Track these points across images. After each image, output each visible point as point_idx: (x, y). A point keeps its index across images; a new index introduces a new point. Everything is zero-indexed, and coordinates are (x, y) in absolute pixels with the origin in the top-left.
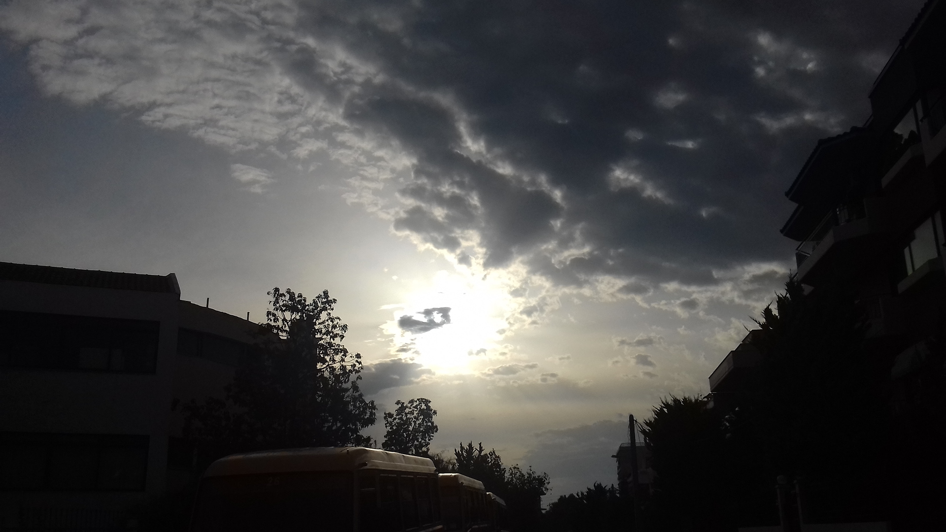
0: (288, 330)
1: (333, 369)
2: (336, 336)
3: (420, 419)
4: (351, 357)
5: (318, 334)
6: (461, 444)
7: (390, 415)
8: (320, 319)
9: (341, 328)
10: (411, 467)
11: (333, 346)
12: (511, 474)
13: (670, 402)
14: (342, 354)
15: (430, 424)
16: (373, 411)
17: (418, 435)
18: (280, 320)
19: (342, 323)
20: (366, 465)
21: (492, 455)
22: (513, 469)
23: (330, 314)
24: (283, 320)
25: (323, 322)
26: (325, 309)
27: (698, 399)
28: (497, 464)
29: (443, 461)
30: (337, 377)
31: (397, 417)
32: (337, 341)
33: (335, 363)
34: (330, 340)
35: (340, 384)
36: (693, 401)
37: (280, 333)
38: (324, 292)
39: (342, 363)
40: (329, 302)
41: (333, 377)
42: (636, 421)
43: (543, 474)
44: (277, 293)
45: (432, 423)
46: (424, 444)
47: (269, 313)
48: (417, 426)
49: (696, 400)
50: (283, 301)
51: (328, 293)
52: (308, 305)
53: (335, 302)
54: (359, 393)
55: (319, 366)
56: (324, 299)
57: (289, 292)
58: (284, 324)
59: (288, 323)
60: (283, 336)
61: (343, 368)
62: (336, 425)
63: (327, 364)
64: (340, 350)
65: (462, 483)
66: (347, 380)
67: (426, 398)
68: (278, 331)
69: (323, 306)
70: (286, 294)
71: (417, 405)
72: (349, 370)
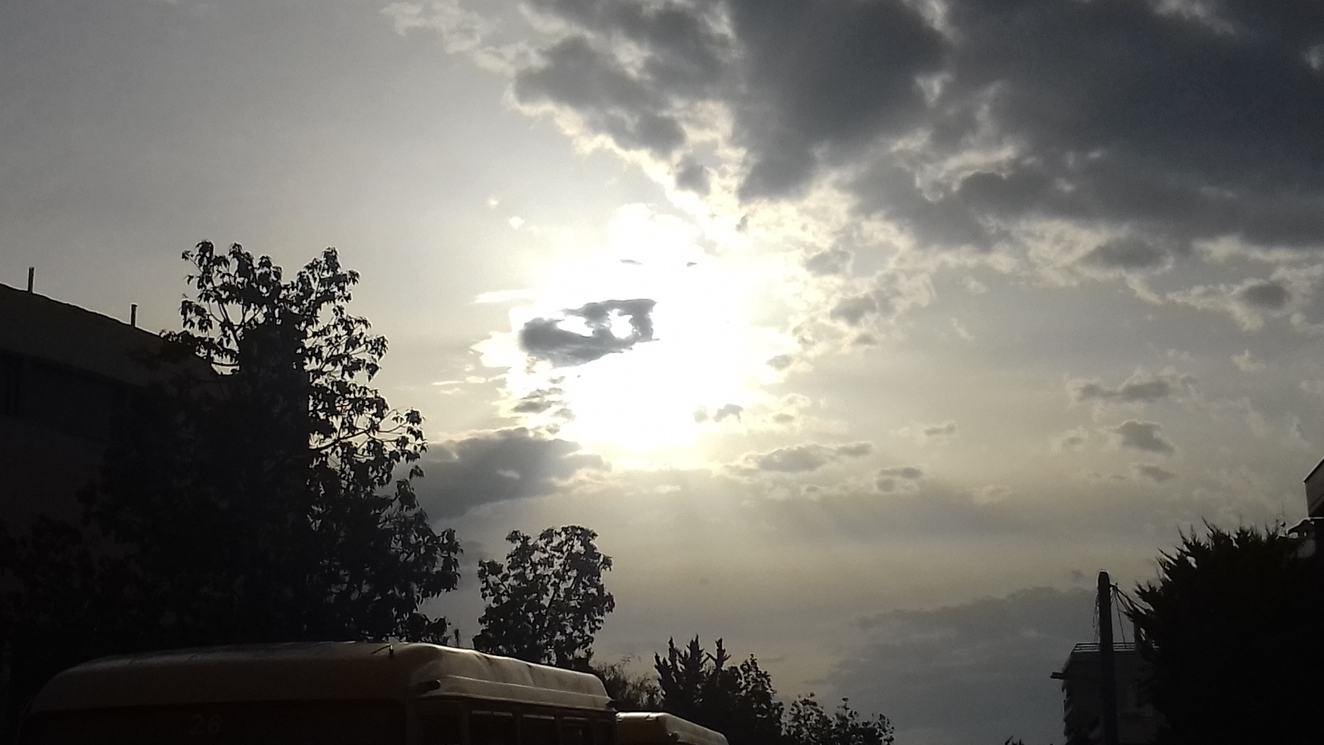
0: (236, 349)
1: (350, 451)
2: (356, 365)
3: (569, 579)
4: (396, 419)
5: (311, 360)
6: (671, 643)
7: (495, 568)
8: (317, 322)
9: (370, 347)
10: (550, 695)
11: (350, 393)
12: (797, 718)
13: (1204, 538)
14: (372, 412)
15: (593, 590)
16: (452, 554)
17: (564, 619)
18: (216, 325)
19: (371, 334)
20: (437, 686)
21: (750, 669)
22: (801, 705)
23: (341, 309)
24: (223, 325)
25: (324, 329)
26: (328, 297)
27: (1275, 535)
28: (761, 692)
29: (625, 683)
30: (360, 469)
31: (512, 573)
32: (360, 378)
33: (354, 435)
34: (343, 375)
35: (369, 489)
36: (1264, 538)
37: (217, 358)
38: (326, 254)
39: (371, 434)
40: (340, 280)
41: (351, 469)
42: (1115, 589)
43: (877, 720)
44: (208, 255)
45: (600, 589)
46: (580, 640)
47: (187, 307)
48: (562, 595)
49: (1272, 537)
50: (222, 277)
51: (335, 257)
52: (286, 287)
53: (354, 281)
54: (416, 510)
55: (315, 441)
56: (325, 273)
57: (236, 252)
58: (225, 332)
59: (234, 332)
60: (224, 366)
61: (376, 447)
62: (360, 589)
63: (334, 436)
64: (367, 403)
65: (675, 736)
66: (386, 476)
67: (585, 527)
68: (209, 353)
69: (325, 291)
70: (229, 258)
71: (561, 544)
72: (391, 452)
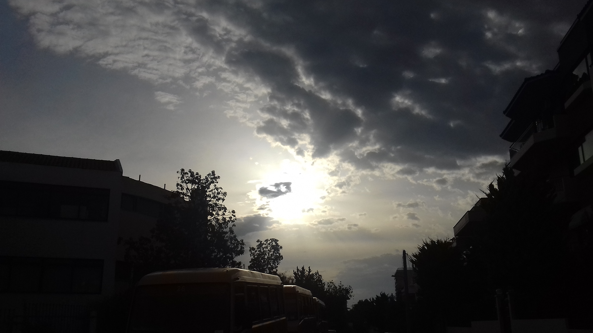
0: (190, 195)
1: (218, 220)
2: (219, 199)
3: (272, 251)
4: (229, 212)
5: (208, 198)
6: (297, 267)
7: (253, 249)
8: (210, 188)
9: (223, 194)
10: (266, 281)
11: (218, 206)
12: (329, 286)
13: (429, 242)
14: (223, 210)
15: (278, 254)
16: (243, 246)
17: (270, 262)
18: (185, 189)
19: (223, 191)
20: (239, 279)
21: (317, 274)
22: (329, 283)
23: (216, 185)
24: (187, 189)
25: (212, 190)
26: (213, 182)
27: (446, 241)
28: (320, 280)
29: (286, 277)
30: (220, 224)
31: (258, 250)
32: (220, 202)
33: (219, 216)
34: (216, 201)
35: (222, 229)
36: (444, 242)
37: (185, 197)
38: (212, 172)
39: (223, 216)
40: (216, 178)
41: (218, 225)
42: (407, 254)
43: (349, 287)
44: (183, 172)
45: (280, 254)
46: (274, 267)
47: (178, 185)
48: (270, 256)
49: (445, 242)
50: (187, 177)
51: (214, 172)
52: (202, 180)
53: (219, 178)
54: (234, 235)
55: (209, 218)
56: (212, 176)
57: (190, 171)
58: (187, 191)
59: (189, 191)
60: (187, 199)
61: (224, 219)
62: (220, 254)
63: (214, 216)
64: (222, 208)
65: (298, 291)
66: (226, 227)
67: (276, 239)
68: (183, 196)
69: (212, 181)
70: (188, 173)
71: (270, 243)
72: (228, 220)
